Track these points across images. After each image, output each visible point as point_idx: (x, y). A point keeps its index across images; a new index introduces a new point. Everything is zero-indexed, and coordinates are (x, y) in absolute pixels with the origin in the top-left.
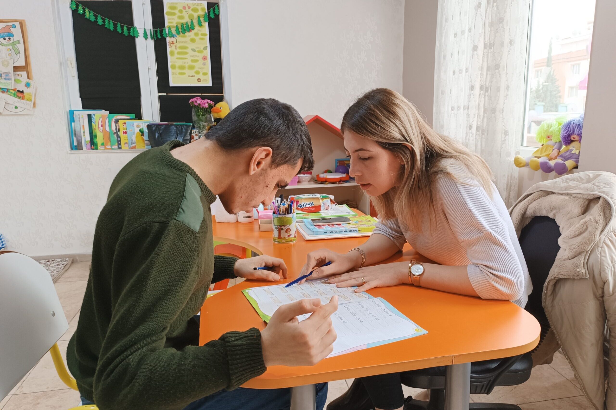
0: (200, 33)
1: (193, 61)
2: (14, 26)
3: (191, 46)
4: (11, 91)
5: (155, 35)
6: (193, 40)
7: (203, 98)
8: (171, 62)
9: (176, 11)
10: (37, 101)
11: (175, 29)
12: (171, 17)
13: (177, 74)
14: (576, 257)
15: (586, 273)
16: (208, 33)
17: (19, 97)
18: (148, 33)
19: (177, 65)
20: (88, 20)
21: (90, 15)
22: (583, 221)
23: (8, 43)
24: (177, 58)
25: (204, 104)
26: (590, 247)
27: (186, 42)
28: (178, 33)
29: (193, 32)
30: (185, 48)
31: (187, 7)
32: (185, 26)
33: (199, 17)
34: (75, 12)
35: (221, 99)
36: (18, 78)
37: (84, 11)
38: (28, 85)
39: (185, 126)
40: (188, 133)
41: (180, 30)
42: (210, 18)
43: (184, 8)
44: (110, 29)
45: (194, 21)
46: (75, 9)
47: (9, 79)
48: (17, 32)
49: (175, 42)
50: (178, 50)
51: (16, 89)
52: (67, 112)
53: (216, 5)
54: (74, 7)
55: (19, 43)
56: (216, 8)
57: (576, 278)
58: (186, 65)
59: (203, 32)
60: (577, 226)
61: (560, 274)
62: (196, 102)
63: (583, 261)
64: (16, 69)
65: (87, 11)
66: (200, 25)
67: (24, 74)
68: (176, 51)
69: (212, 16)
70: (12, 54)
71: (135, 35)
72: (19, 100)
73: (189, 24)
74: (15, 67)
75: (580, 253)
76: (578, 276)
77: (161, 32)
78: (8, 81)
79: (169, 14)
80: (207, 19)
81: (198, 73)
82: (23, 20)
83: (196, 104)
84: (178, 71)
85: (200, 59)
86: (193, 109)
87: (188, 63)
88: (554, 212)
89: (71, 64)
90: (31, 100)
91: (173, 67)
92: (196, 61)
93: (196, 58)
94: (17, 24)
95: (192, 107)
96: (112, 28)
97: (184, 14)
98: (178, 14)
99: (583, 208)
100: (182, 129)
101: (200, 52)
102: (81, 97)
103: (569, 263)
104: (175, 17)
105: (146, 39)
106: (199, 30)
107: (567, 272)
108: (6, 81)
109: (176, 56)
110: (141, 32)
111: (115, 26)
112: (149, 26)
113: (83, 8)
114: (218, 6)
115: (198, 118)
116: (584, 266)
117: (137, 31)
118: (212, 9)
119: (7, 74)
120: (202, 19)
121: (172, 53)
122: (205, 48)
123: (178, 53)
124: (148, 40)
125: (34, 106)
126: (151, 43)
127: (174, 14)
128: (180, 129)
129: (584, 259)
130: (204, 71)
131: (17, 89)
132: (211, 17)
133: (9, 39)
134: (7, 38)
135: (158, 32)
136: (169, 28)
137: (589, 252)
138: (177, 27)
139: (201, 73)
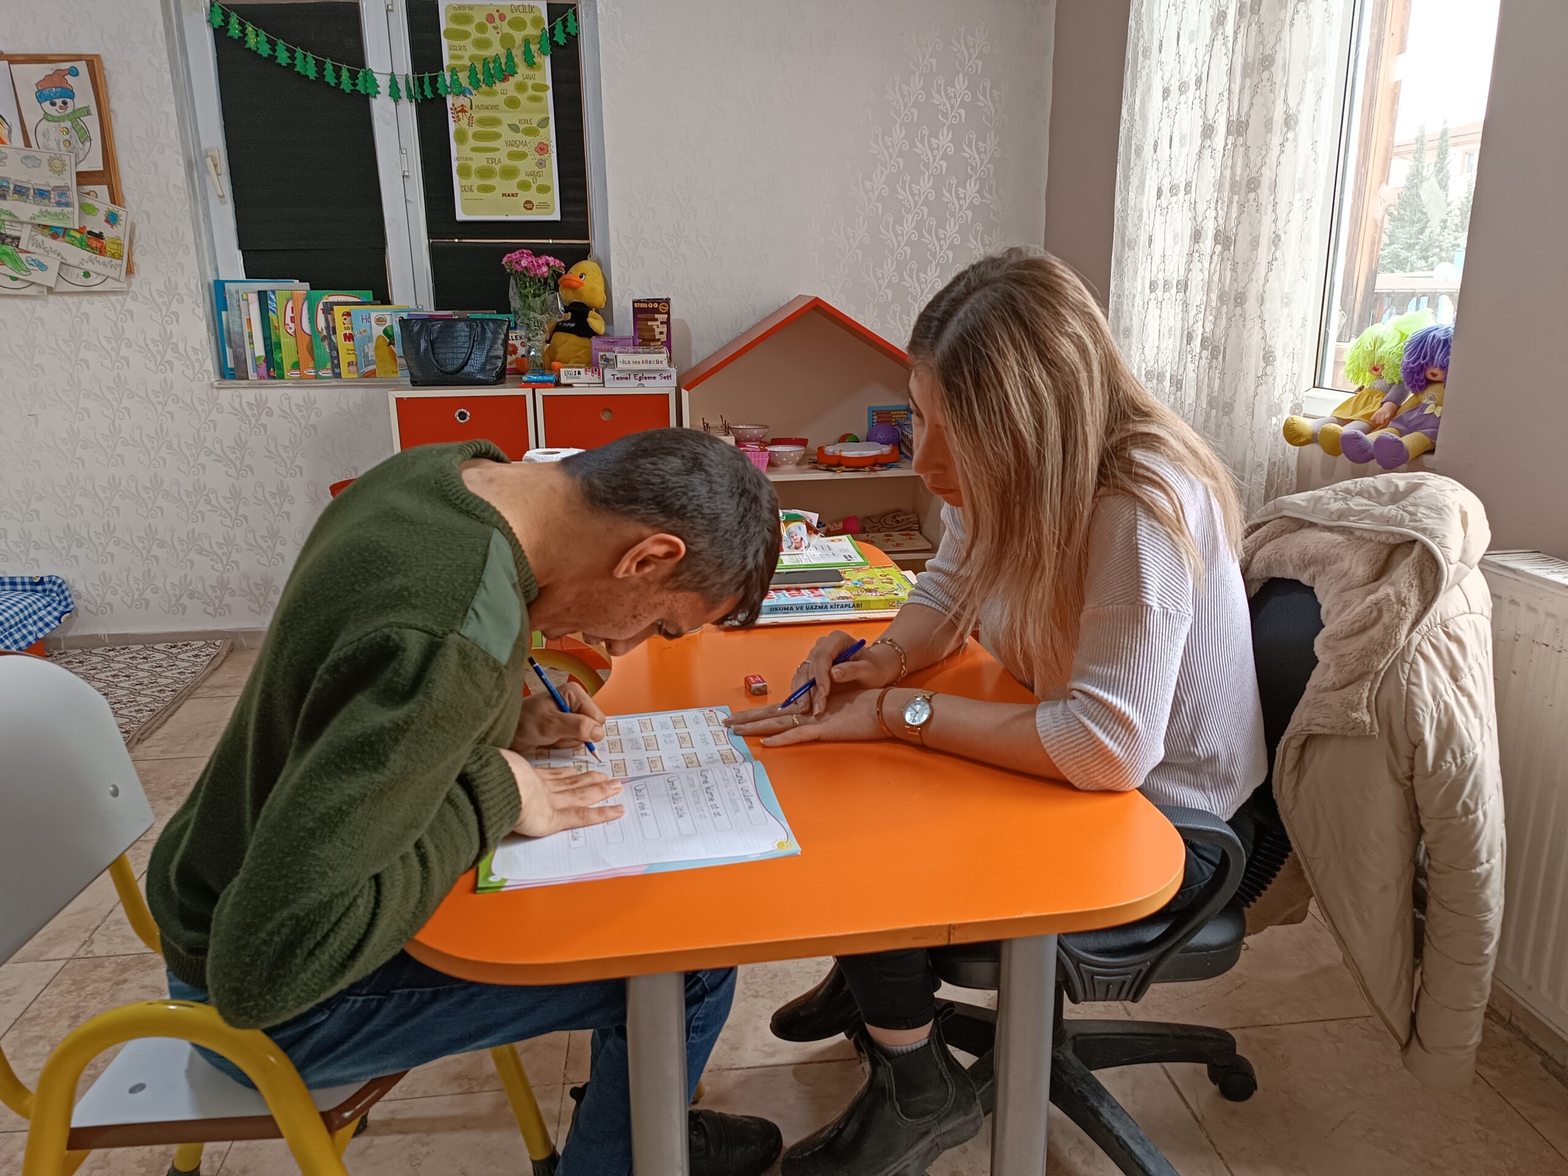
0: (530, 83)
1: (512, 156)
2: (74, 73)
3: (508, 117)
4: (72, 233)
5: (418, 90)
6: (512, 103)
7: (538, 252)
8: (458, 159)
9: (471, 28)
10: (137, 258)
11: (467, 73)
12: (456, 43)
13: (475, 188)
14: (1350, 683)
15: (1372, 723)
16: (549, 82)
17: (93, 250)
18: (402, 85)
19: (474, 166)
20: (255, 54)
21: (257, 40)
22: (1372, 598)
23: (63, 113)
24: (474, 150)
25: (539, 266)
26: (1384, 662)
27: (495, 107)
28: (476, 83)
29: (512, 80)
30: (496, 122)
31: (496, 16)
32: (491, 65)
33: (527, 42)
34: (220, 34)
35: (583, 253)
36: (88, 200)
37: (243, 31)
38: (112, 219)
39: (491, 325)
40: (500, 341)
41: (480, 77)
42: (554, 44)
43: (490, 18)
44: (307, 77)
45: (514, 52)
46: (220, 27)
47: (67, 205)
48: (81, 84)
49: (467, 108)
50: (476, 128)
51: (84, 228)
52: (209, 284)
53: (571, 11)
54: (218, 21)
55: (89, 113)
56: (571, 18)
57: (1349, 734)
58: (497, 167)
59: (538, 81)
60: (1358, 609)
61: (1314, 722)
62: (518, 263)
63: (1366, 694)
64: (84, 178)
65: (250, 29)
66: (531, 64)
67: (102, 190)
68: (471, 131)
69: (560, 39)
70: (73, 142)
71: (369, 91)
72: (94, 256)
73: (503, 61)
74: (79, 174)
75: (1361, 677)
76: (1354, 728)
77: (434, 81)
78: (67, 210)
79: (452, 34)
80: (548, 47)
81: (524, 186)
82: (98, 56)
83: (519, 269)
84: (475, 181)
85: (530, 150)
86: (512, 281)
87: (500, 162)
88: (1311, 570)
89: (215, 166)
90: (120, 257)
91: (465, 172)
92: (522, 156)
93: (521, 149)
94: (82, 67)
95: (510, 275)
96: (312, 74)
97: (491, 34)
98: (475, 35)
99: (1378, 566)
100: (484, 330)
101: (530, 132)
102: (240, 248)
103: (1334, 698)
104: (468, 43)
105: (396, 102)
106: (528, 77)
107: (1327, 720)
108: (58, 209)
109: (472, 143)
110: (383, 83)
111: (320, 67)
112: (404, 66)
113: (241, 24)
114: (575, 13)
115: (525, 302)
116: (1367, 707)
117: (375, 80)
118: (559, 19)
119: (62, 191)
120: (534, 48)
121: (462, 137)
122: (544, 123)
123: (477, 136)
124: (400, 102)
125: (130, 271)
126: (409, 111)
127: (465, 35)
128: (479, 329)
129: (1371, 690)
130: (541, 181)
131: (88, 229)
132: (557, 42)
133: (65, 103)
134: (59, 102)
135: (427, 81)
136: (454, 71)
137: (1382, 674)
138: (472, 69)
139: (534, 186)
